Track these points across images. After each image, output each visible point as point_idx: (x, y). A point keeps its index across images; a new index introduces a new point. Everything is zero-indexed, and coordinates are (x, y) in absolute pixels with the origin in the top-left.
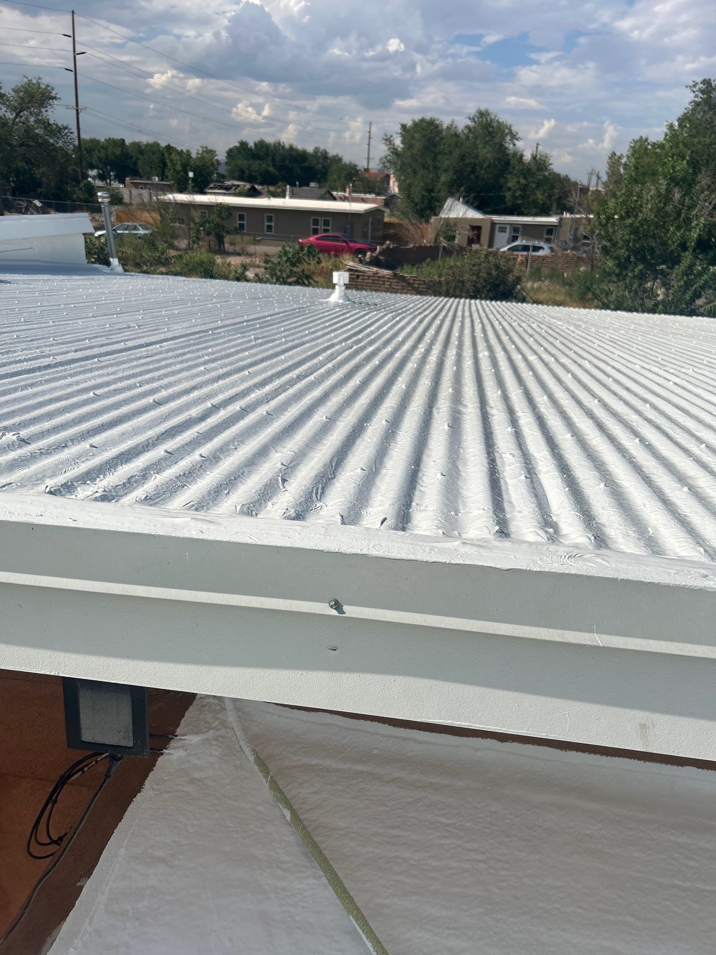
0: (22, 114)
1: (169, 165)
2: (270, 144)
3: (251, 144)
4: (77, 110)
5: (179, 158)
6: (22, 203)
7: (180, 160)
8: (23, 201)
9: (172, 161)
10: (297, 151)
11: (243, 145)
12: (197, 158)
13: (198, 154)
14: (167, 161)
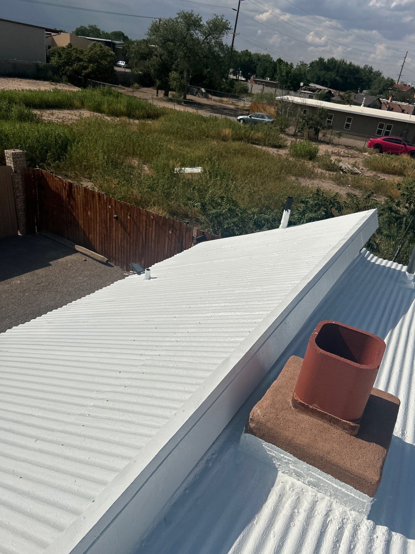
0: (208, 38)
1: (278, 71)
2: (338, 61)
3: (326, 60)
4: (234, 35)
5: (285, 67)
6: (194, 89)
7: (286, 69)
8: (196, 88)
9: (280, 69)
10: (354, 67)
11: (321, 60)
12: (296, 69)
13: (297, 66)
14: (278, 69)
